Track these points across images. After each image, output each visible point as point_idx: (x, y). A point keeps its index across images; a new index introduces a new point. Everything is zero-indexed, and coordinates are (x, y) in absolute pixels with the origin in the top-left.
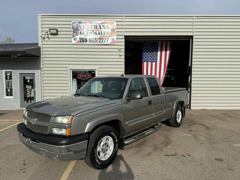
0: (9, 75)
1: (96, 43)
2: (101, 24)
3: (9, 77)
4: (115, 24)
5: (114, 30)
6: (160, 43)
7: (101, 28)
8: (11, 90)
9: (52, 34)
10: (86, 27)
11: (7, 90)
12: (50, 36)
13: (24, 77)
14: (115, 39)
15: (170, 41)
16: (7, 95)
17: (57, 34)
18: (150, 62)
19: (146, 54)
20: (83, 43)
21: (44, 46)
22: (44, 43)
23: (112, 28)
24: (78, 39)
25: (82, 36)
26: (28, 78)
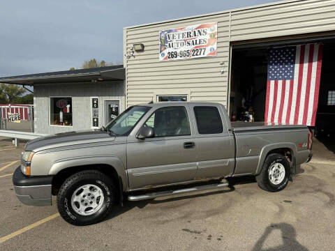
0: (95, 102)
1: (188, 58)
2: (196, 29)
3: (95, 105)
4: (216, 26)
5: (214, 36)
6: (299, 47)
7: (195, 35)
8: (97, 119)
9: (138, 51)
10: (177, 37)
11: (94, 119)
12: (135, 54)
13: (110, 106)
14: (215, 48)
15: (318, 41)
16: (94, 125)
17: (142, 50)
18: (280, 79)
19: (273, 68)
20: (172, 59)
21: (129, 67)
22: (129, 63)
23: (211, 32)
24: (166, 55)
25: (171, 50)
26: (113, 106)
